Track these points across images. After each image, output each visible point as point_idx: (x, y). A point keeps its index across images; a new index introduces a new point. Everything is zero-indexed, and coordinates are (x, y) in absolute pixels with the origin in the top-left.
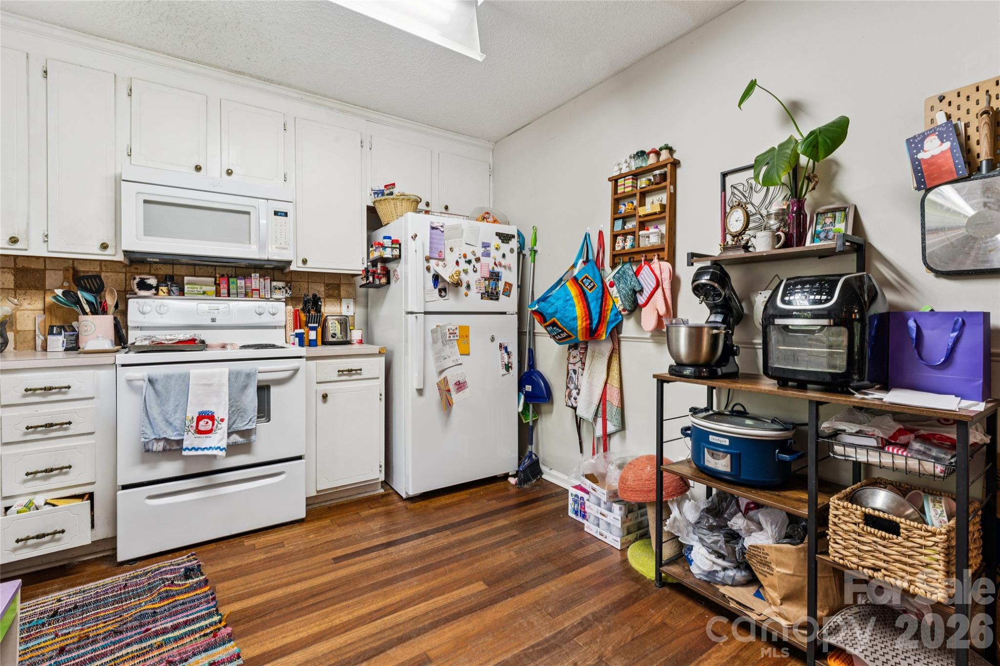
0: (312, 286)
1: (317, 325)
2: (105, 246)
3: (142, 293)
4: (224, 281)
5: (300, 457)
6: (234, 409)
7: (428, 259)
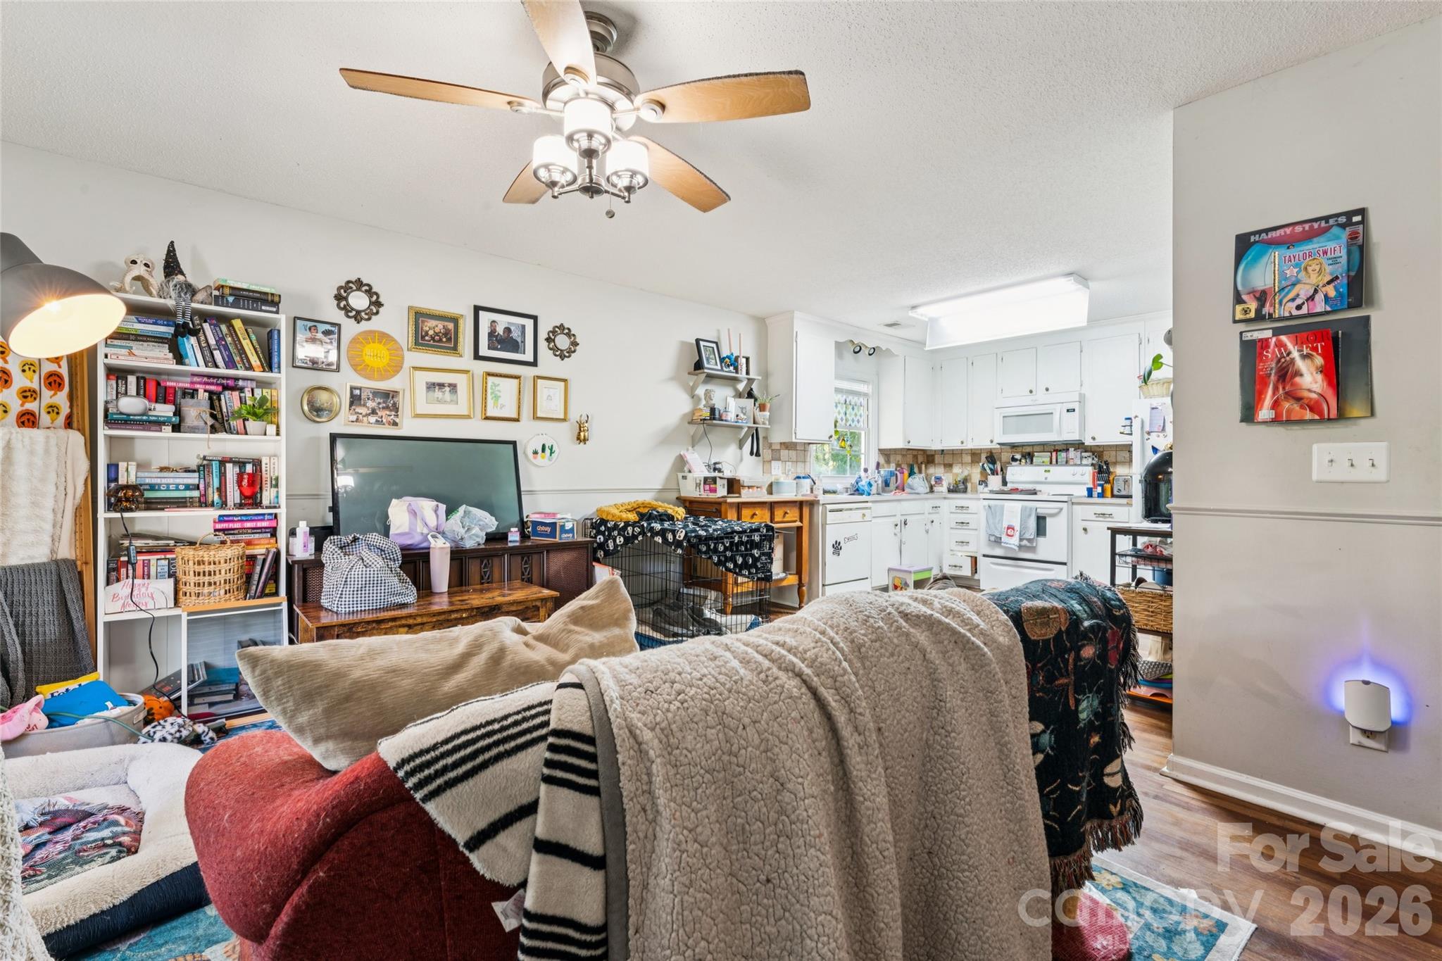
1: (1104, 482)
2: (992, 442)
3: (1014, 463)
4: (1054, 454)
5: (1065, 564)
6: (1024, 526)
7: (1149, 433)
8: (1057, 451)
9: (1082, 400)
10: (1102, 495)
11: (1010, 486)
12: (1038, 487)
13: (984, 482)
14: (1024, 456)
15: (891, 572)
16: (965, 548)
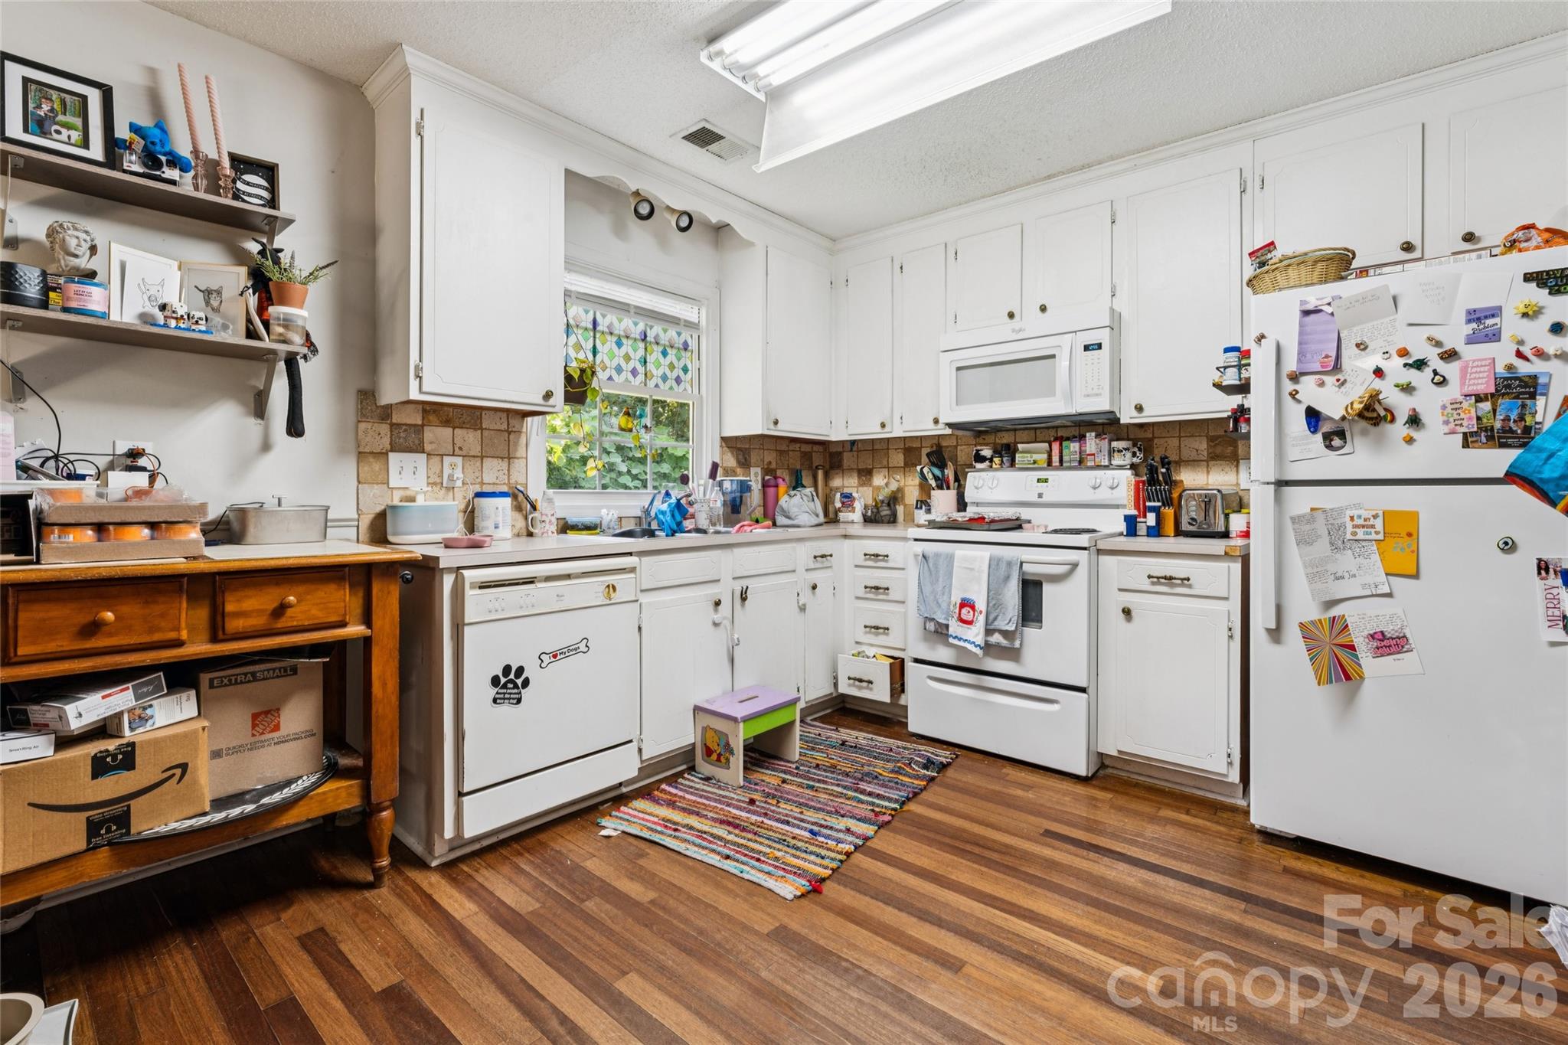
0: (1185, 442)
1: (1160, 504)
2: (936, 421)
3: (979, 466)
4: (1056, 446)
5: (1083, 690)
6: (995, 603)
7: (1294, 378)
8: (1061, 440)
9: (1115, 324)
10: (1156, 532)
11: (971, 511)
12: (1025, 513)
13: (924, 503)
14: (997, 452)
15: (701, 716)
16: (882, 640)
